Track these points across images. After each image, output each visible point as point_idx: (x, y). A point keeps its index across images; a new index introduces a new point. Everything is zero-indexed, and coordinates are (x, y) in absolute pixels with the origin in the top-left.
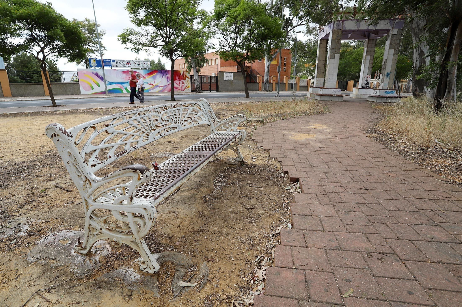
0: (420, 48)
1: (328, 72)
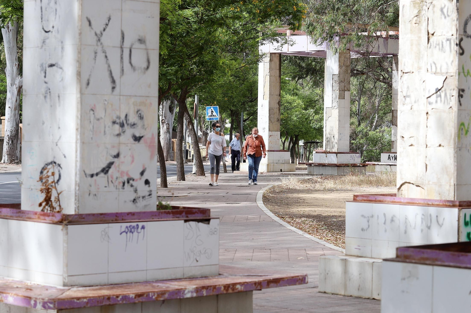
1: (338, 122)
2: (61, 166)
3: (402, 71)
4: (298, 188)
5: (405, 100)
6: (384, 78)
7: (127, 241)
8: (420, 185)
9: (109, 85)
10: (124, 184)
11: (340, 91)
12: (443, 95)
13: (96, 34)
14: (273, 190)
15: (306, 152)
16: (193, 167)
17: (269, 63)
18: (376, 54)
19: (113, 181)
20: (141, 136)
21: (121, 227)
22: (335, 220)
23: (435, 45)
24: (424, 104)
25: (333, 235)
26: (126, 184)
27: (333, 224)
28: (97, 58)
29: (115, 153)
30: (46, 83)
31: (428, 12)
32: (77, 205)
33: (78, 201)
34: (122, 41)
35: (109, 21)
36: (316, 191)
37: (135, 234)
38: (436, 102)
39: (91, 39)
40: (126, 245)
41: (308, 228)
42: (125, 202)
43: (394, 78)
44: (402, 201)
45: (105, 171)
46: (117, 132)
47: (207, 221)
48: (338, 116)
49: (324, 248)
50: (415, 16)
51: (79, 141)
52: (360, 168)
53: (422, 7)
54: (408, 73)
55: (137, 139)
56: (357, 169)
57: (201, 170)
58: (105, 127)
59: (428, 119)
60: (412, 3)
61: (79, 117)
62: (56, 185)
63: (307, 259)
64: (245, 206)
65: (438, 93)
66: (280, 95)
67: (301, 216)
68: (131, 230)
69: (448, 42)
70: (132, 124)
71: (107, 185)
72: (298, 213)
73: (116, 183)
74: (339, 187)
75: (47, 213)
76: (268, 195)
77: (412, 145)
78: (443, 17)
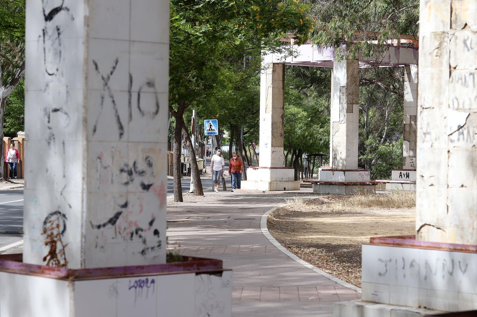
1: (346, 137)
2: (67, 216)
3: (421, 106)
4: (303, 210)
5: (425, 137)
6: (394, 88)
7: (136, 296)
8: (440, 228)
9: (117, 131)
10: (132, 234)
11: (348, 104)
12: (465, 132)
13: (103, 78)
14: (277, 213)
15: (310, 165)
16: (191, 185)
17: (272, 74)
18: (386, 64)
19: (121, 232)
20: (150, 183)
21: (130, 281)
22: (345, 250)
23: (457, 79)
24: (445, 142)
25: (344, 268)
26: (134, 235)
27: (343, 255)
28: (104, 104)
29: (123, 202)
30: (50, 128)
31: (450, 43)
32: (83, 258)
33: (85, 253)
34: (130, 84)
35: (116, 63)
36: (323, 214)
37: (145, 288)
38: (459, 140)
39: (97, 83)
40: (135, 300)
41: (317, 260)
42: (134, 253)
43: (406, 90)
44: (422, 244)
45: (112, 222)
46: (125, 181)
47: (219, 273)
48: (346, 131)
49: (336, 285)
50: (435, 48)
51: (85, 191)
52: (369, 186)
53: (443, 39)
54: (428, 108)
55: (146, 187)
56: (366, 188)
57: (199, 189)
58: (112, 176)
59: (450, 158)
60: (432, 34)
61: (86, 165)
62: (61, 236)
63: (319, 300)
64: (249, 233)
65: (461, 130)
66: (283, 108)
67: (309, 246)
68: (140, 285)
69: (472, 76)
70: (141, 171)
71: (114, 236)
72: (306, 241)
73: (124, 234)
74: (347, 209)
75: (52, 267)
76: (273, 219)
77: (432, 185)
78: (466, 49)
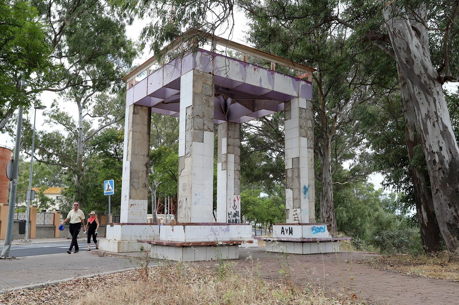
0: (440, 119)
1: (191, 176)
11: (194, 129)
